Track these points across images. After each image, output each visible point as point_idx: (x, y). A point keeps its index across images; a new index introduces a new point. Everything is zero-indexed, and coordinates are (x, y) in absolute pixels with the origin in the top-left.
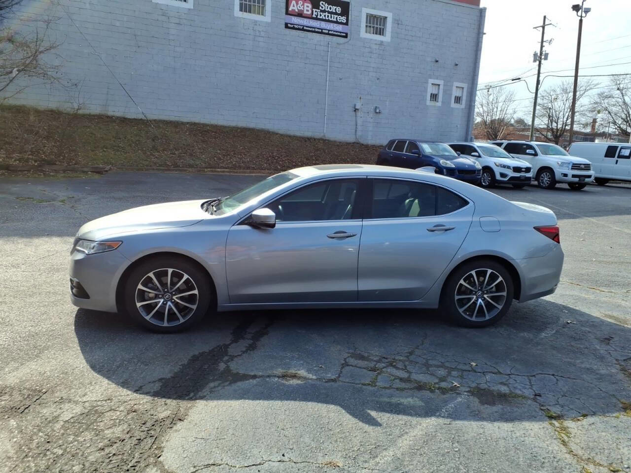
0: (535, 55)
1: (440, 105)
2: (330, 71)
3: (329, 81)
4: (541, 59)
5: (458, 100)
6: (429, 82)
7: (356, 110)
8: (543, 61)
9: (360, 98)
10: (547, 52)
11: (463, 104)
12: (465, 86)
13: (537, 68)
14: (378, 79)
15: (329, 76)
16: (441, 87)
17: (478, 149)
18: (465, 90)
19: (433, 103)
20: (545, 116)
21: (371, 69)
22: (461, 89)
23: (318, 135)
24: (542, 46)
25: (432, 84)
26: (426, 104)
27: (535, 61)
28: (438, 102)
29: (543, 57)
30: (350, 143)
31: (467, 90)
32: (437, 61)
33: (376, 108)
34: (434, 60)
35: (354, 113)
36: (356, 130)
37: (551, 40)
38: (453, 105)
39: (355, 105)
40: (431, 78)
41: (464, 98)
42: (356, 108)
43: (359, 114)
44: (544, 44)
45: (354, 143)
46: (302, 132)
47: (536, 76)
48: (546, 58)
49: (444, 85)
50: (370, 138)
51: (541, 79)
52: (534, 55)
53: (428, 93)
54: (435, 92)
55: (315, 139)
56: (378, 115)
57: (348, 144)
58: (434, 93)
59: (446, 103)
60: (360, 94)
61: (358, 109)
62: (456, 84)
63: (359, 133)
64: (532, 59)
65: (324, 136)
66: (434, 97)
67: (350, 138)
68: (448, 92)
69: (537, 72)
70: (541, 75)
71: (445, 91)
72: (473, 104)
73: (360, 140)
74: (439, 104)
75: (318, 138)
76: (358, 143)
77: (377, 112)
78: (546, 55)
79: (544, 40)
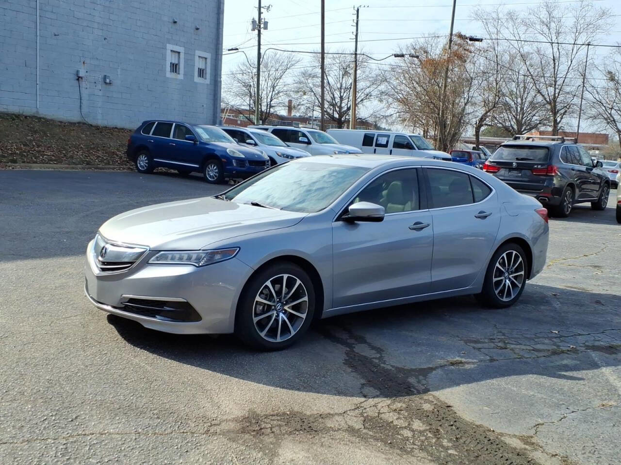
0: (254, 22)
1: (183, 79)
2: (40, 23)
3: (40, 36)
4: (260, 27)
5: (201, 73)
6: (167, 48)
7: (79, 78)
8: (262, 30)
9: (84, 63)
10: (266, 20)
11: (208, 80)
12: (208, 55)
13: (257, 39)
14: (105, 39)
15: (40, 30)
16: (182, 55)
17: (252, 135)
18: (209, 61)
19: (173, 75)
20: (247, 95)
21: (96, 26)
22: (204, 59)
23: (29, 110)
24: (260, 13)
25: (171, 51)
26: (165, 76)
27: (253, 30)
28: (179, 74)
29: (262, 26)
30: (75, 123)
31: (211, 61)
32: (175, 22)
33: (105, 77)
34: (171, 21)
35: (77, 82)
36: (81, 106)
37: (269, 7)
38: (197, 79)
39: (78, 72)
40: (169, 44)
41: (208, 71)
42: (80, 75)
43: (84, 84)
44: (262, 10)
45: (79, 123)
46: (5, 107)
47: (257, 48)
48: (266, 28)
49: (185, 53)
50: (99, 117)
51: (262, 51)
52: (252, 22)
53: (167, 64)
54: (175, 61)
55: (26, 117)
56: (108, 86)
57: (72, 124)
58: (173, 62)
59: (188, 75)
60: (83, 57)
61: (82, 78)
62: (198, 53)
63: (85, 110)
64: (251, 27)
65: (37, 112)
66: (175, 67)
67: (73, 116)
68: (190, 62)
69: (256, 43)
70: (261, 47)
71: (186, 61)
72: (219, 80)
73: (86, 119)
74: (181, 77)
75: (28, 114)
76: (84, 124)
77: (106, 82)
78: (266, 24)
79: (262, 6)
